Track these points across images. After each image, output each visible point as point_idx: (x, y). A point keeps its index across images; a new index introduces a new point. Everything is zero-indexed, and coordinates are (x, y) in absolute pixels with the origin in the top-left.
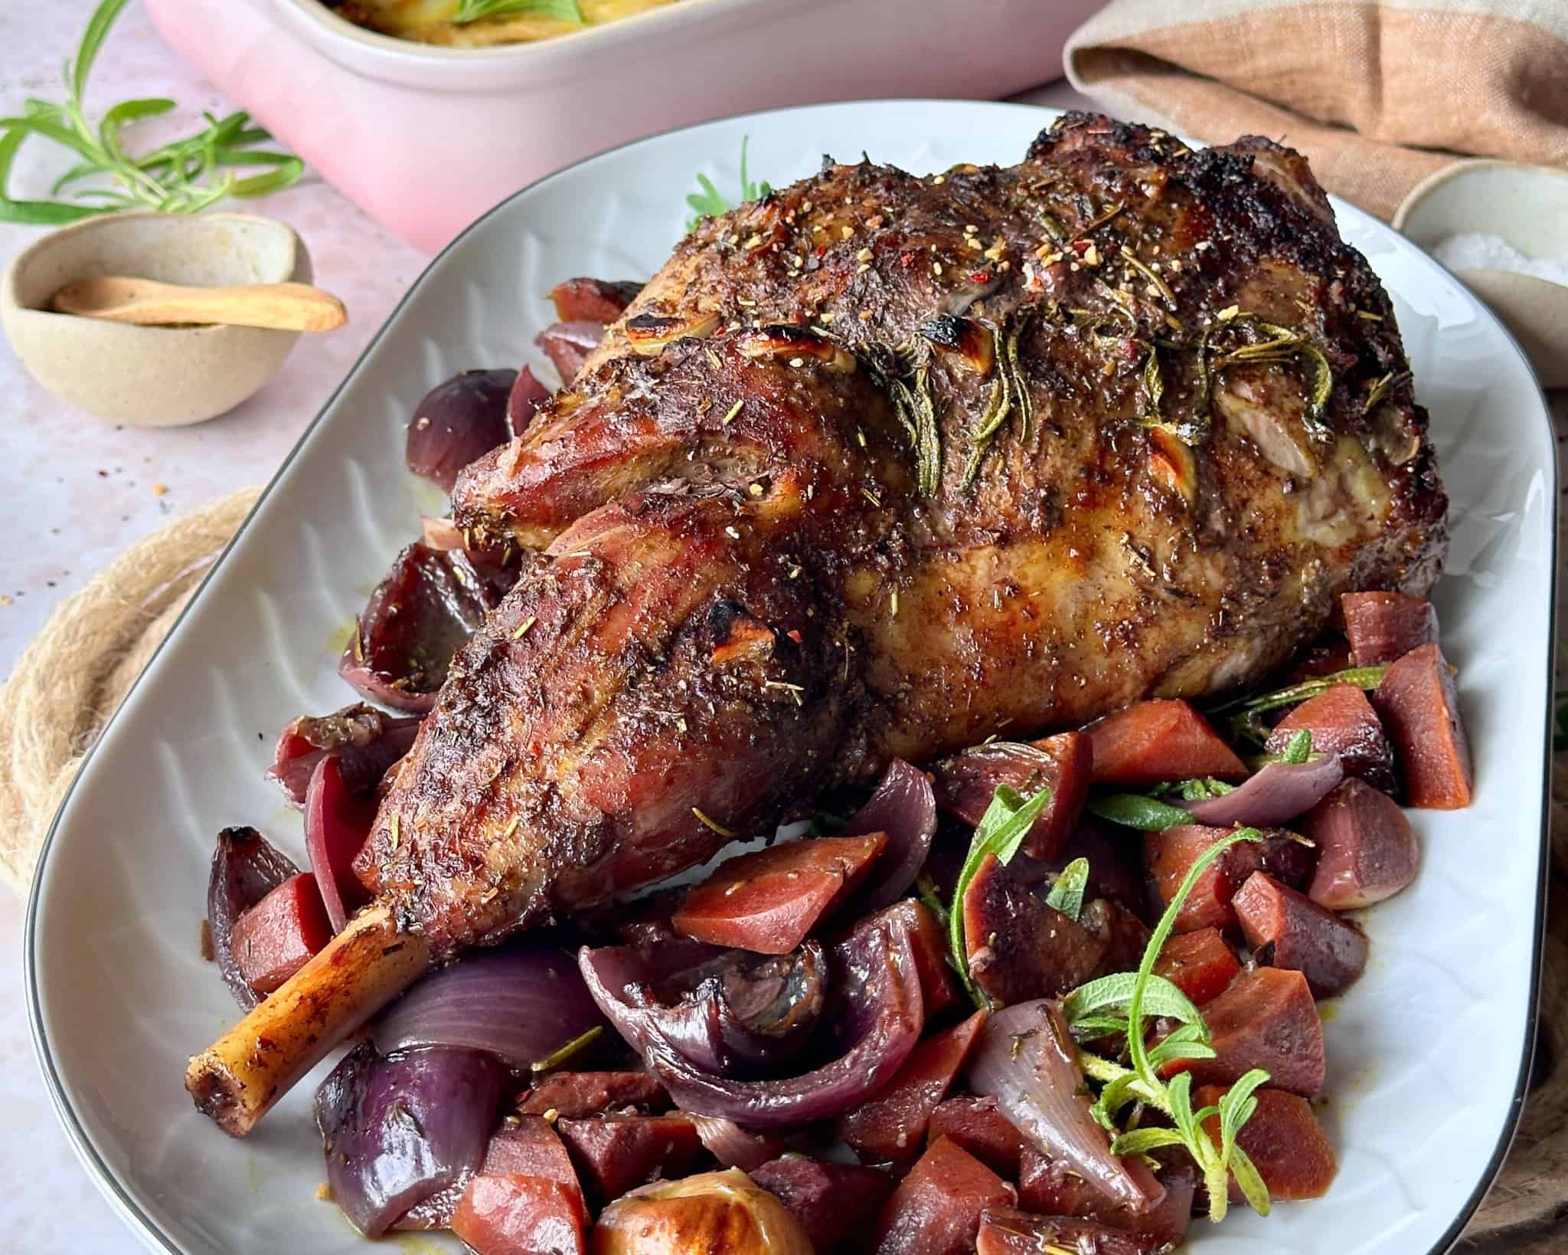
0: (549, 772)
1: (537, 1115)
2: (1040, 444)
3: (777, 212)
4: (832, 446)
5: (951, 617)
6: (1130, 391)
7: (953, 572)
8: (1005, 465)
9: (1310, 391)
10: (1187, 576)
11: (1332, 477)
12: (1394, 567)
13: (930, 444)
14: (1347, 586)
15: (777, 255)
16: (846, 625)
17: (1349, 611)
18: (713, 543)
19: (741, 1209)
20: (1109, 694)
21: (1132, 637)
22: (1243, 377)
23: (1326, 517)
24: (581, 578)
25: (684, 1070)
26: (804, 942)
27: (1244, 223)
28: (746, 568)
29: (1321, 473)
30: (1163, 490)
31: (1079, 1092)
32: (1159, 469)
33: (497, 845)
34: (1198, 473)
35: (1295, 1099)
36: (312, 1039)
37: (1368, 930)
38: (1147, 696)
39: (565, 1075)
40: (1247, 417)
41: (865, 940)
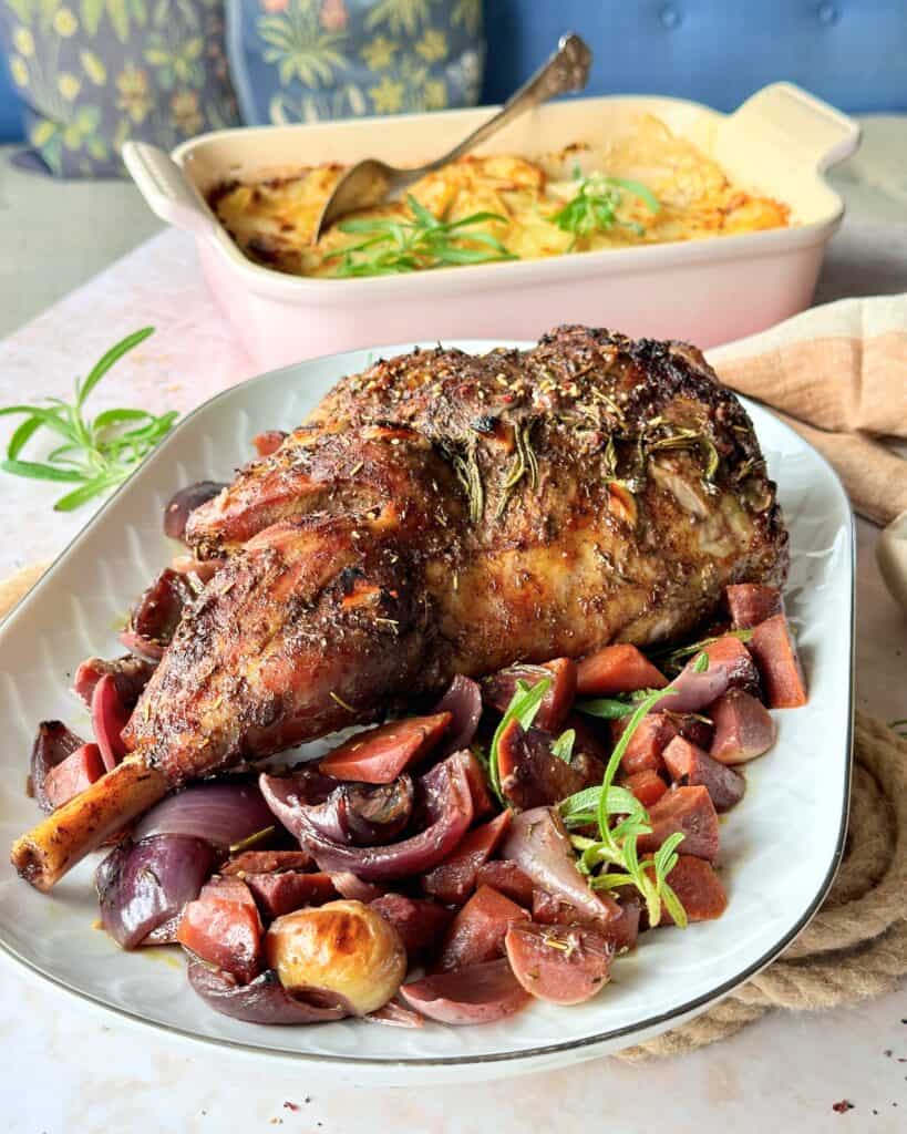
0: (241, 671)
1: (232, 874)
2: (544, 491)
3: (385, 369)
4: (416, 489)
5: (490, 592)
6: (597, 463)
7: (491, 565)
8: (523, 504)
9: (705, 466)
10: (633, 570)
11: (720, 517)
12: (757, 573)
13: (477, 492)
14: (729, 581)
15: (386, 391)
16: (426, 592)
17: (731, 596)
18: (344, 540)
19: (357, 918)
20: (587, 642)
21: (600, 606)
22: (665, 457)
23: (717, 539)
24: (263, 560)
25: (323, 842)
26: (400, 775)
27: (665, 377)
28: (364, 555)
29: (713, 515)
30: (618, 519)
31: (568, 855)
32: (616, 507)
33: (209, 714)
34: (639, 511)
35: (702, 862)
36: (91, 829)
37: (746, 775)
38: (611, 643)
39: (251, 853)
40: (668, 480)
41: (438, 773)
